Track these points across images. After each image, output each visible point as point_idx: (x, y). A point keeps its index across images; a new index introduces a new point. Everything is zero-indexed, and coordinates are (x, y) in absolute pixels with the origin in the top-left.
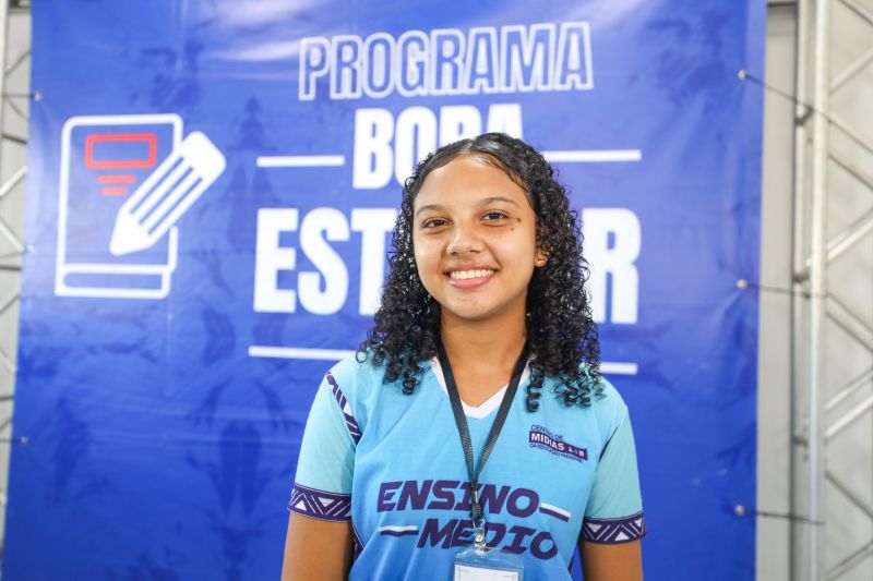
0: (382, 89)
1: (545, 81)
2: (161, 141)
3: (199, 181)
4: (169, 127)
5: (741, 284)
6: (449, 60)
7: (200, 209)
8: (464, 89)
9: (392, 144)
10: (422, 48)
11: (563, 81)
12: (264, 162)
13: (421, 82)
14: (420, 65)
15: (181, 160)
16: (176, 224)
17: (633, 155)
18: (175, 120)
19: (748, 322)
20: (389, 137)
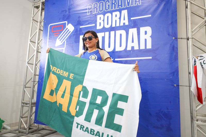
0: (102, 11)
1: (132, 4)
2: (64, 26)
3: (70, 32)
4: (65, 23)
5: (174, 38)
6: (114, 4)
7: (70, 37)
8: (117, 8)
9: (104, 20)
10: (109, 2)
11: (135, 4)
12: (81, 27)
13: (109, 8)
14: (109, 5)
15: (67, 28)
16: (66, 40)
17: (150, 16)
18: (66, 22)
19: (175, 46)
20: (103, 19)
